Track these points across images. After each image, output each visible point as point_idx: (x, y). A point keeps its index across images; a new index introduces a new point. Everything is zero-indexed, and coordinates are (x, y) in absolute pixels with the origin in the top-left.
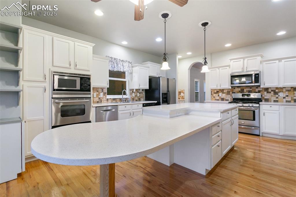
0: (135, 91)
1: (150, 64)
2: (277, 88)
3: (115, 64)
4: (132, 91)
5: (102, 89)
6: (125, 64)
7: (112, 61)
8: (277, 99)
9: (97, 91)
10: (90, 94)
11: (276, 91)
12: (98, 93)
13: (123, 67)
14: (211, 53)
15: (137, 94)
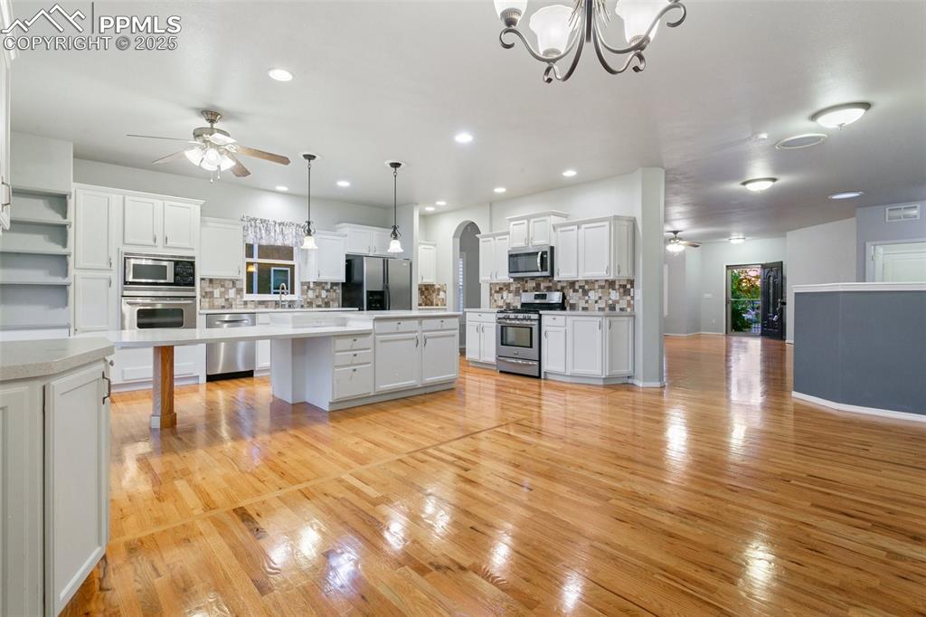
0: (312, 285)
1: (347, 229)
2: (587, 282)
3: (263, 231)
4: (306, 284)
5: (234, 282)
6: (286, 231)
7: (256, 226)
8: (587, 305)
9: (222, 286)
10: (193, 290)
11: (585, 287)
12: (223, 289)
13: (283, 237)
14: (491, 204)
15: (320, 292)
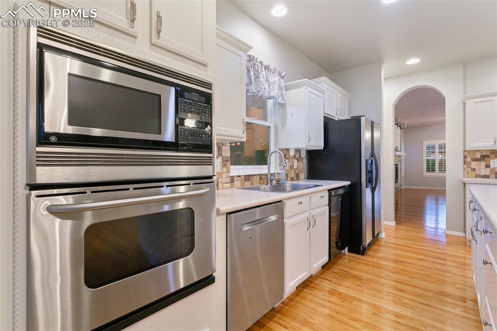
6: (272, 78)
13: (269, 86)
14: (464, 63)
